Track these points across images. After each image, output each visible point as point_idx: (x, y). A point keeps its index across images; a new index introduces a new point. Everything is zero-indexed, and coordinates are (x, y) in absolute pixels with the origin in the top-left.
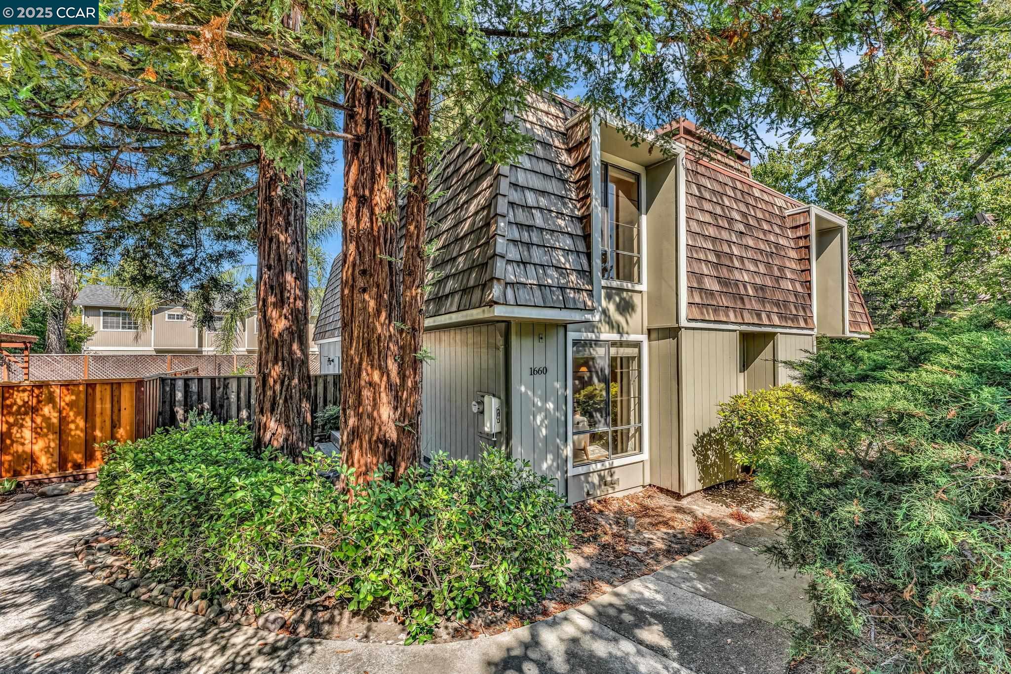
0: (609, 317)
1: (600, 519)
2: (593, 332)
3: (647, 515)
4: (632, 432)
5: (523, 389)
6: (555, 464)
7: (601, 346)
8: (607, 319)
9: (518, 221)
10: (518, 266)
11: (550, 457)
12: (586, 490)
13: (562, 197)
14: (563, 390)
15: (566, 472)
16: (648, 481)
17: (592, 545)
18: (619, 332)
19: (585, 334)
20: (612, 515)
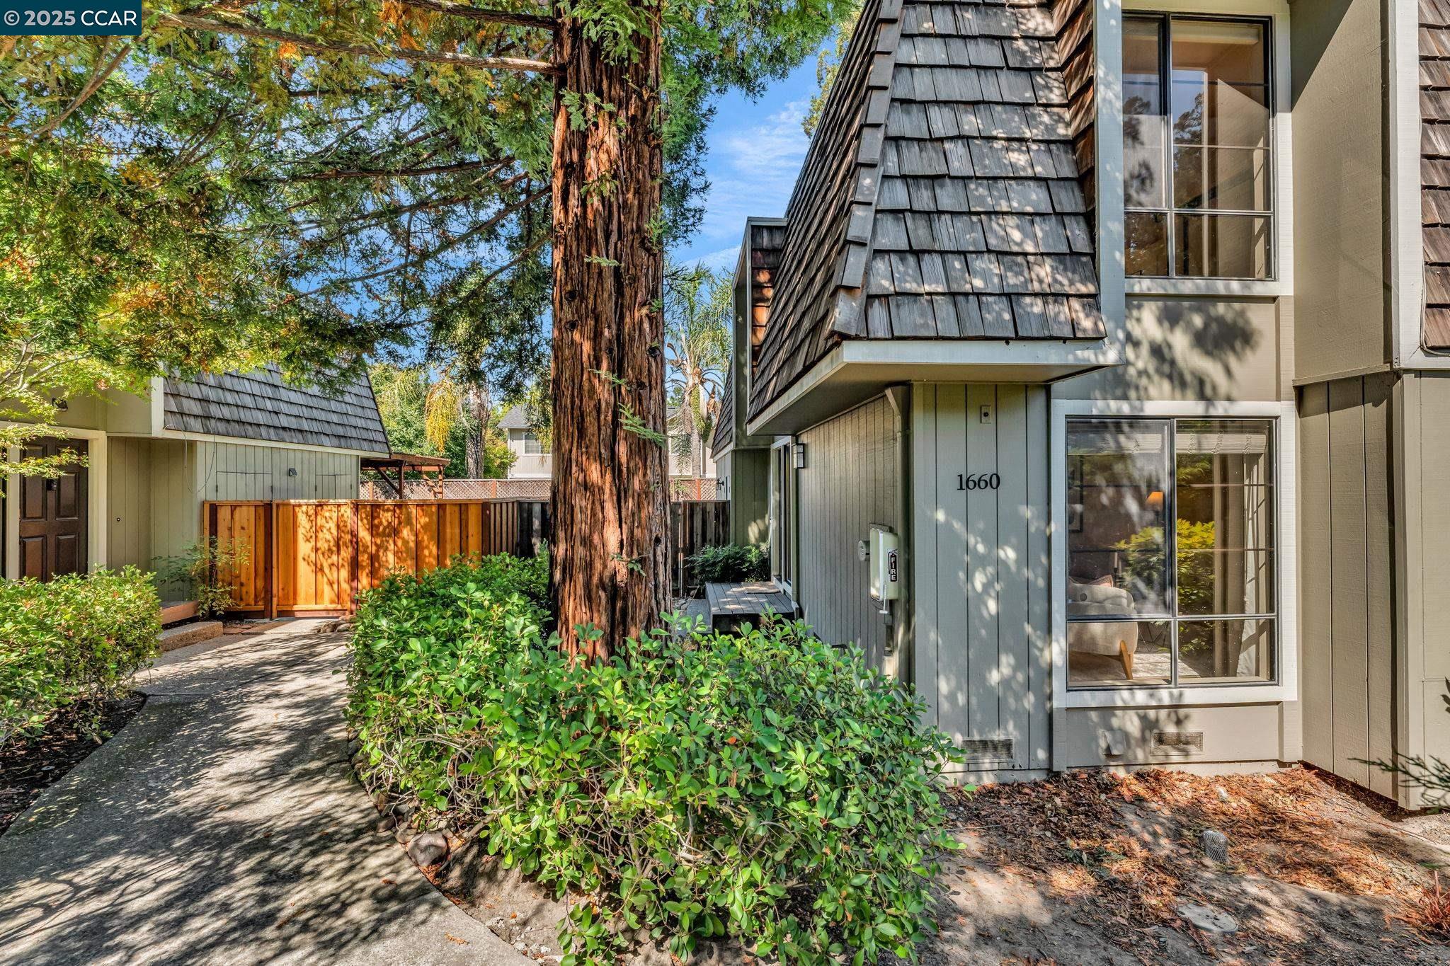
0: (1173, 363)
1: (1130, 817)
2: (1125, 397)
3: (1271, 836)
4: (1250, 630)
5: (941, 516)
6: (1020, 677)
7: (1147, 429)
8: (1166, 368)
9: (907, 170)
10: (902, 260)
11: (1007, 661)
12: (1103, 744)
13: (1025, 105)
14: (1043, 524)
15: (1050, 698)
16: (1295, 752)
17: (1081, 872)
18: (1202, 396)
19: (1100, 403)
20: (1166, 812)
